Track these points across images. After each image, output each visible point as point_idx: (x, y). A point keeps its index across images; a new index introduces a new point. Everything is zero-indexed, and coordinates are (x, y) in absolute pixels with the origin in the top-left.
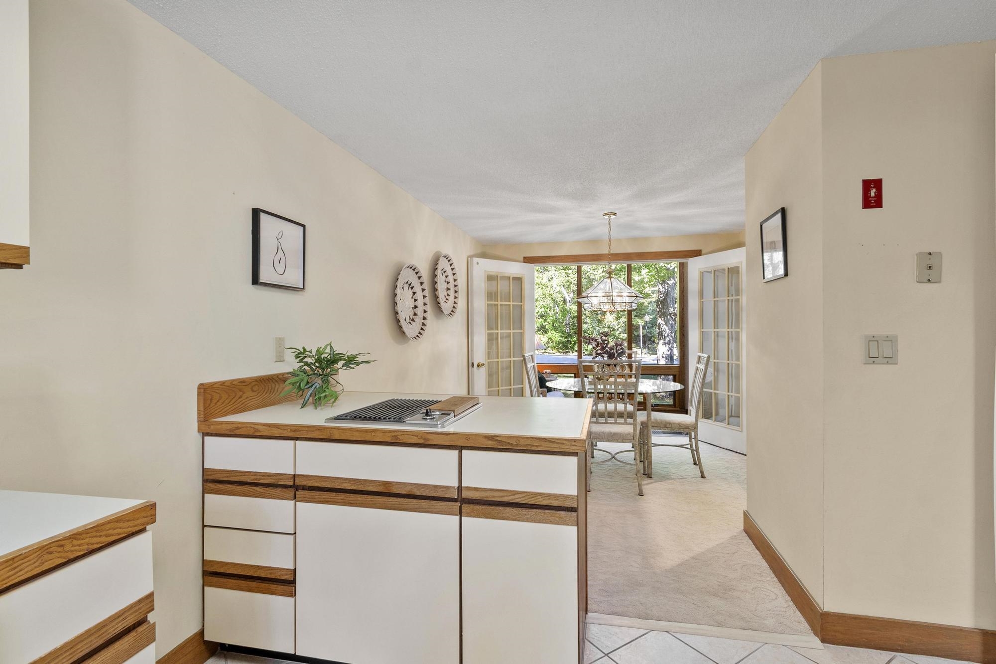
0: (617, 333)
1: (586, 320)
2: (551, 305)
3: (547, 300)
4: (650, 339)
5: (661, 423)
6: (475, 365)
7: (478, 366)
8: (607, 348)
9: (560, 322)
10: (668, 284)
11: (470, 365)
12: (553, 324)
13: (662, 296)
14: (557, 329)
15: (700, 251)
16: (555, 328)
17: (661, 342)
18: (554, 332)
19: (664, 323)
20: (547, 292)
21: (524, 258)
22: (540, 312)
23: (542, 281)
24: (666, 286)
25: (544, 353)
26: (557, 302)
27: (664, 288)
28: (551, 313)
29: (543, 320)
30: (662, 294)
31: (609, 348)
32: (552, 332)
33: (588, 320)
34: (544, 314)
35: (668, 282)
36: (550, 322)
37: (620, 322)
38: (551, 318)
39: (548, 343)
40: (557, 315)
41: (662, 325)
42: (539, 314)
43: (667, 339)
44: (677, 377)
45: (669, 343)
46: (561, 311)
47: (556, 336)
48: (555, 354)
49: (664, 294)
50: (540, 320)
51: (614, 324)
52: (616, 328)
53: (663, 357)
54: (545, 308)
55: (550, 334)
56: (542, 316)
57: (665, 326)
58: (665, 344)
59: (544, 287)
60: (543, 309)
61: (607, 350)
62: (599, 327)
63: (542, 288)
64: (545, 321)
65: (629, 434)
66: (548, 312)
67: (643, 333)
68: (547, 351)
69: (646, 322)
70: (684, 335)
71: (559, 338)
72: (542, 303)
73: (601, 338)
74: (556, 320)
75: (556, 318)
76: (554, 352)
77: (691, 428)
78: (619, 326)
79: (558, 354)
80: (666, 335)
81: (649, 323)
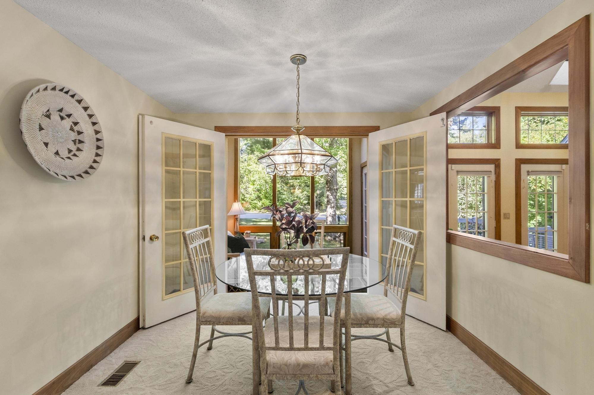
0: (302, 200)
1: (284, 193)
2: (264, 184)
3: (261, 181)
4: (320, 204)
5: (362, 318)
6: (147, 238)
7: (151, 239)
8: (294, 223)
9: (269, 194)
10: (333, 170)
11: (141, 238)
12: (265, 195)
13: (329, 178)
14: (267, 198)
15: (379, 127)
16: (266, 198)
17: (329, 206)
18: (265, 200)
19: (330, 195)
20: (261, 176)
21: (216, 127)
22: (257, 188)
23: (258, 169)
24: (332, 171)
25: (259, 212)
26: (267, 182)
27: (331, 173)
28: (264, 189)
29: (259, 193)
30: (329, 176)
31: (296, 222)
32: (264, 200)
33: (285, 193)
34: (259, 189)
35: (333, 169)
36: (263, 193)
37: (303, 194)
38: (264, 191)
39: (262, 206)
40: (267, 190)
41: (329, 196)
42: (257, 189)
43: (333, 205)
44: (347, 234)
45: (333, 207)
46: (270, 187)
47: (267, 202)
48: (266, 213)
49: (330, 176)
50: (257, 193)
51: (300, 195)
52: (301, 197)
53: (330, 216)
54: (260, 185)
55: (263, 201)
56: (258, 190)
57: (331, 196)
58: (331, 207)
59: (259, 173)
60: (259, 186)
61: (294, 225)
62: (291, 197)
63: (259, 174)
64: (260, 193)
65: (327, 364)
66: (262, 188)
67: (316, 201)
68: (261, 211)
69: (318, 194)
70: (352, 203)
71: (269, 203)
72: (258, 182)
73: (286, 209)
74: (267, 193)
75: (267, 192)
76: (265, 211)
77: (397, 323)
78: (303, 197)
79: (268, 213)
80: (332, 202)
81: (319, 195)
